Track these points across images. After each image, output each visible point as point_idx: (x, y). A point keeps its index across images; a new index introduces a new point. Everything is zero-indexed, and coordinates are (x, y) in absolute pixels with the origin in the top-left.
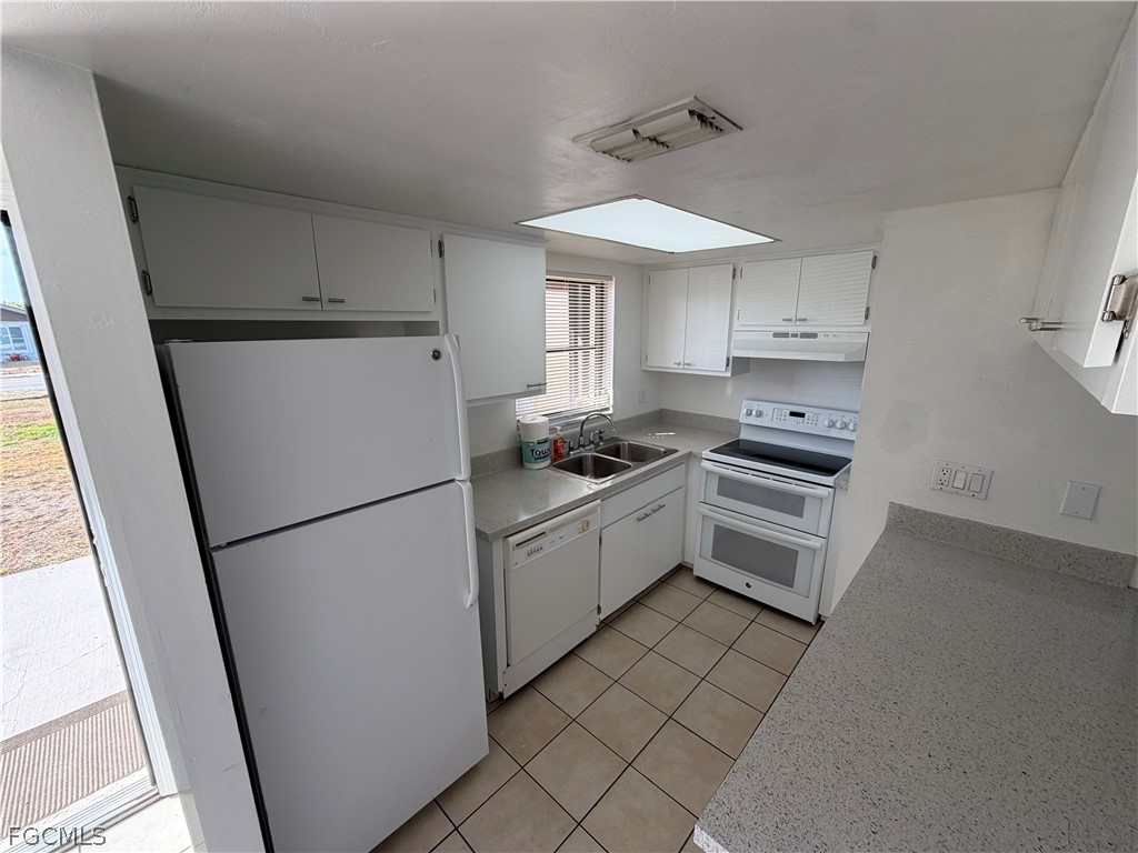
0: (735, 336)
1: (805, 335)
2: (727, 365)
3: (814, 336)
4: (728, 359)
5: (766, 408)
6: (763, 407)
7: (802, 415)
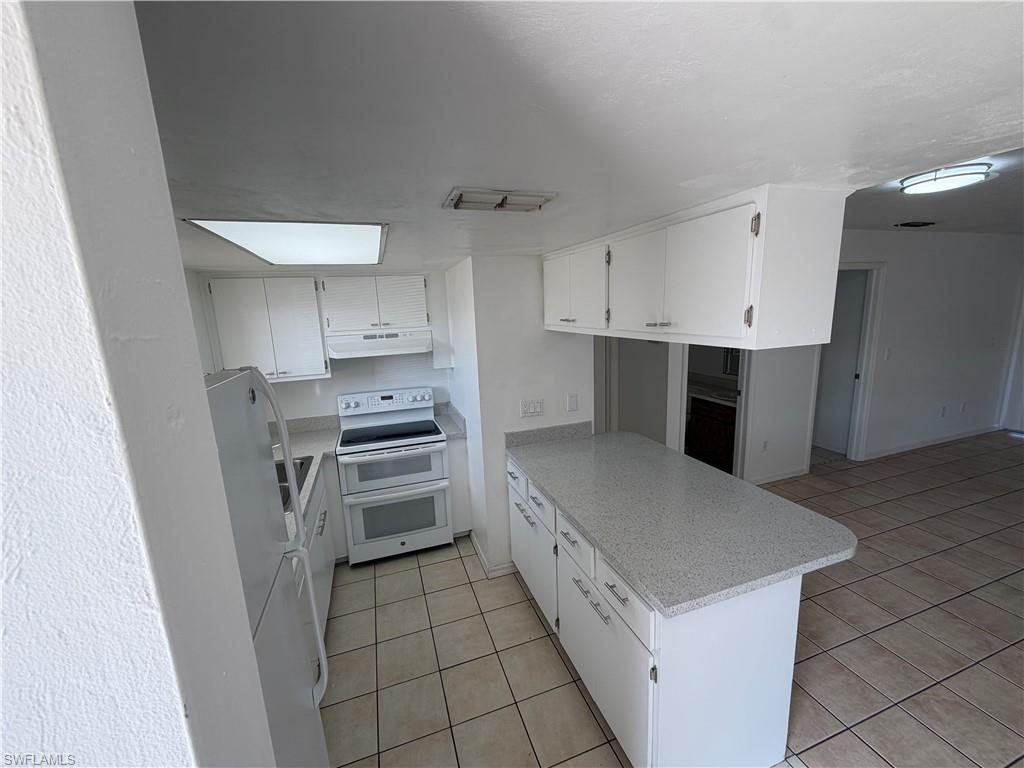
0: (329, 341)
1: (388, 336)
2: (326, 368)
3: (396, 335)
4: (326, 362)
5: (361, 398)
6: (358, 398)
7: (391, 397)
